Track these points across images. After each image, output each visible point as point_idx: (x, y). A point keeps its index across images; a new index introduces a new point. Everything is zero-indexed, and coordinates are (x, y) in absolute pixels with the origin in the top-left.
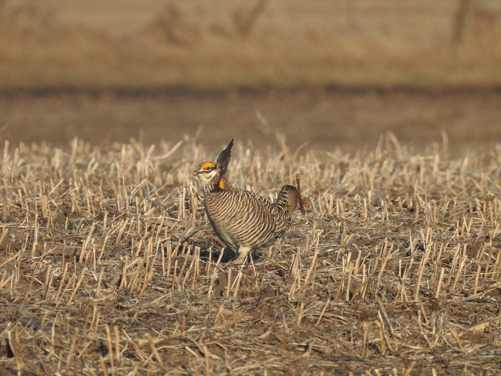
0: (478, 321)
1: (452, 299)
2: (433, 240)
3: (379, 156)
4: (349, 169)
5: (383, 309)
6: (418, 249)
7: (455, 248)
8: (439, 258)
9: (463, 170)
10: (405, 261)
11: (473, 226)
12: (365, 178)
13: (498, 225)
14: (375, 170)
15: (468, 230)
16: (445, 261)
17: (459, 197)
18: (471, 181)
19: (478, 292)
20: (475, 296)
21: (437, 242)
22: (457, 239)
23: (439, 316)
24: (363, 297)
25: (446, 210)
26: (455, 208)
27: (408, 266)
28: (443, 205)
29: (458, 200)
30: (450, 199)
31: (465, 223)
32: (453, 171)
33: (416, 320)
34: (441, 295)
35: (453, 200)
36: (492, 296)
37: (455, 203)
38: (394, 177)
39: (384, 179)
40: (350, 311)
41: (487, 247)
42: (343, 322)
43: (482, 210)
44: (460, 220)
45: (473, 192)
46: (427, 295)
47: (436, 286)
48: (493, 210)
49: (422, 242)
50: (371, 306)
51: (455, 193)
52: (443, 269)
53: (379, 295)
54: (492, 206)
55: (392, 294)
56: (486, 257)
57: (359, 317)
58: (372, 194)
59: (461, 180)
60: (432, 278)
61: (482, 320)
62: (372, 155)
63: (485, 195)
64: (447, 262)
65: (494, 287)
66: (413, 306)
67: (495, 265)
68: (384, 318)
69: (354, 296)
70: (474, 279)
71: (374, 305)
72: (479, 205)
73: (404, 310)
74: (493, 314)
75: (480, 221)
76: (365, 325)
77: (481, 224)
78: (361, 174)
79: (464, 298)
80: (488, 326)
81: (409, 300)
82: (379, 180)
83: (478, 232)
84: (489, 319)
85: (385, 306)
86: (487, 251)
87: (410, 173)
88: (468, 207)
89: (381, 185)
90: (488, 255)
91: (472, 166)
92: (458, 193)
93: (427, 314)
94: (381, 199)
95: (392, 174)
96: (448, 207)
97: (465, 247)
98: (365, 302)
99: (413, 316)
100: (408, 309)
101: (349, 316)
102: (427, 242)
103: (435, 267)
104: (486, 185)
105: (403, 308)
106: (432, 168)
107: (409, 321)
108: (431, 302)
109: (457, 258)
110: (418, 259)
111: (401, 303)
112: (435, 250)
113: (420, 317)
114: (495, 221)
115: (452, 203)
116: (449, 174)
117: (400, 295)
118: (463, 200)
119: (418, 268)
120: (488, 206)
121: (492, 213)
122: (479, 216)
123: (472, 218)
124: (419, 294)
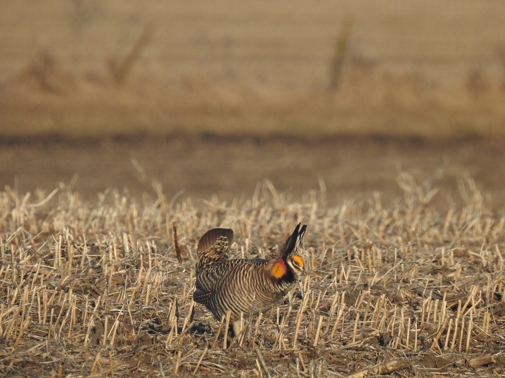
0: (356, 370)
1: (330, 347)
2: (311, 288)
3: (256, 204)
4: (226, 217)
5: (261, 357)
6: (296, 297)
7: (333, 296)
8: (317, 306)
9: (341, 218)
10: (282, 309)
11: (352, 274)
12: (242, 226)
13: (377, 273)
14: (252, 218)
15: (347, 278)
16: (324, 309)
17: (336, 245)
18: (349, 229)
19: (356, 340)
20: (353, 344)
21: (315, 290)
22: (335, 287)
23: (317, 365)
24: (240, 345)
25: (324, 258)
26: (333, 256)
27: (286, 314)
28: (320, 253)
29: (336, 248)
30: (328, 247)
31: (343, 271)
32: (331, 219)
33: (294, 368)
34: (319, 343)
35: (330, 248)
36: (371, 344)
37: (333, 251)
38: (271, 225)
39: (261, 227)
40: (228, 360)
41: (365, 295)
42: (221, 370)
43: (360, 258)
44: (338, 268)
45: (351, 240)
46: (305, 343)
47: (314, 334)
48: (372, 258)
49: (299, 290)
50: (248, 354)
51: (333, 241)
52: (321, 317)
53: (257, 343)
54: (371, 254)
55: (270, 342)
56: (365, 305)
57: (237, 365)
58: (249, 242)
59: (339, 227)
60: (311, 326)
61: (361, 368)
62: (249, 203)
63: (363, 243)
64: (325, 310)
65: (372, 336)
66: (291, 354)
67: (373, 313)
68: (262, 366)
69: (232, 344)
70: (352, 327)
71: (251, 353)
72: (357, 253)
73: (282, 358)
74: (371, 362)
75: (358, 268)
76: (242, 373)
77: (359, 271)
78: (239, 222)
79: (342, 347)
80: (366, 374)
81: (287, 348)
82: (256, 228)
83: (357, 280)
84: (368, 367)
85: (262, 354)
86: (365, 299)
87: (288, 221)
88: (347, 255)
89: (258, 233)
90: (366, 303)
91: (350, 214)
92: (336, 241)
93: (305, 362)
94: (258, 248)
95: (269, 222)
96: (326, 255)
97: (343, 295)
98: (243, 350)
99: (291, 364)
100: (286, 357)
101: (226, 364)
102: (305, 290)
103: (313, 316)
104: (364, 233)
105: (281, 356)
106: (309, 216)
107: (287, 369)
108: (309, 350)
109: (335, 306)
110: (296, 307)
111: (279, 351)
112: (313, 298)
113: (298, 365)
114: (374, 269)
115: (330, 250)
116: (326, 222)
117: (278, 343)
118: (340, 248)
119: (296, 316)
120: (366, 254)
121: (370, 261)
122: (357, 264)
123: (350, 266)
124: (297, 343)
